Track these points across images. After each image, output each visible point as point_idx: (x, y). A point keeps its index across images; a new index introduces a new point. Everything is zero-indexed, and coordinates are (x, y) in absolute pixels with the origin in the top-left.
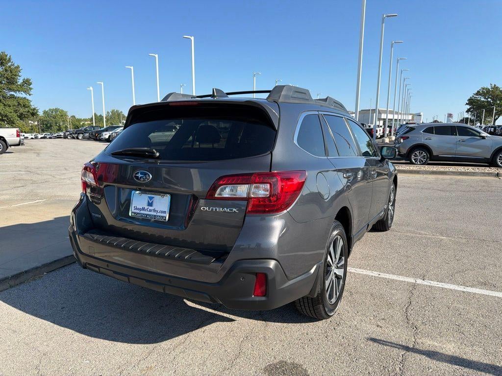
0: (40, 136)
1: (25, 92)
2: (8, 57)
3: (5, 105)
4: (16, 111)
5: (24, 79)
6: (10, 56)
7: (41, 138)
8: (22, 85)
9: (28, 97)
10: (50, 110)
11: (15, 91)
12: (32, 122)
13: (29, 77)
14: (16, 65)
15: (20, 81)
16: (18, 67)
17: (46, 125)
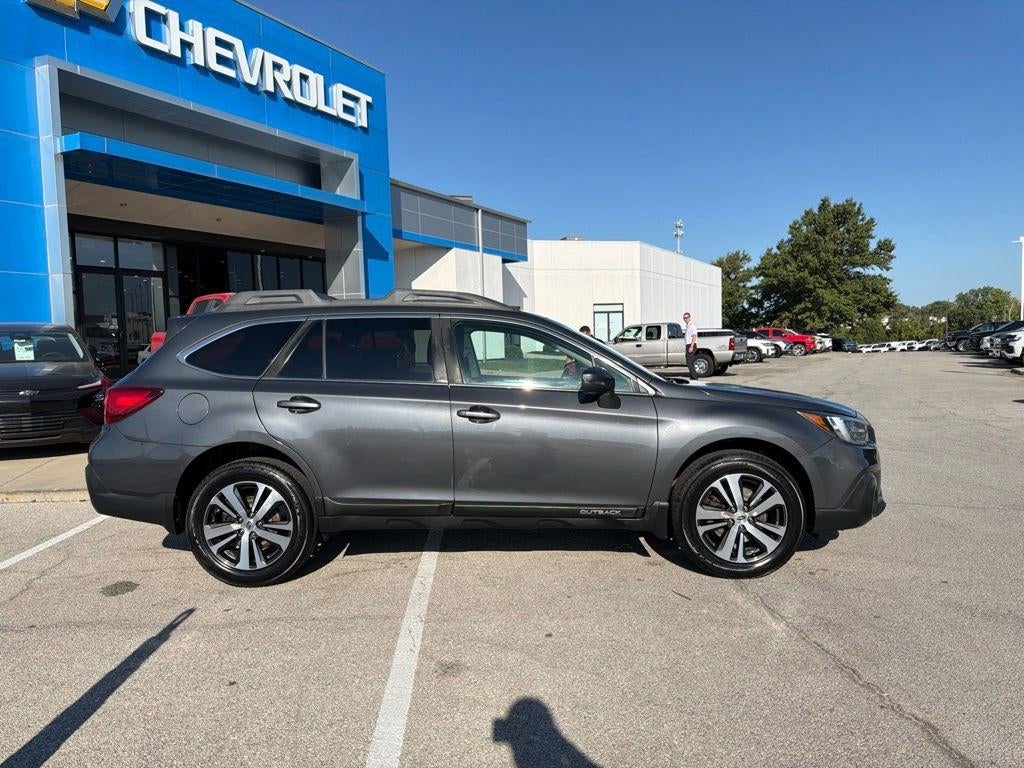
0: (918, 346)
1: (879, 265)
2: (857, 206)
3: (840, 292)
4: (858, 302)
5: (880, 242)
6: (861, 205)
7: (920, 349)
8: (876, 253)
9: (885, 274)
10: (972, 291)
11: (862, 266)
12: (935, 319)
13: (888, 236)
14: (868, 218)
15: (873, 245)
16: (872, 221)
17: (961, 322)
